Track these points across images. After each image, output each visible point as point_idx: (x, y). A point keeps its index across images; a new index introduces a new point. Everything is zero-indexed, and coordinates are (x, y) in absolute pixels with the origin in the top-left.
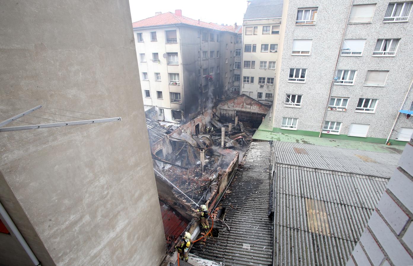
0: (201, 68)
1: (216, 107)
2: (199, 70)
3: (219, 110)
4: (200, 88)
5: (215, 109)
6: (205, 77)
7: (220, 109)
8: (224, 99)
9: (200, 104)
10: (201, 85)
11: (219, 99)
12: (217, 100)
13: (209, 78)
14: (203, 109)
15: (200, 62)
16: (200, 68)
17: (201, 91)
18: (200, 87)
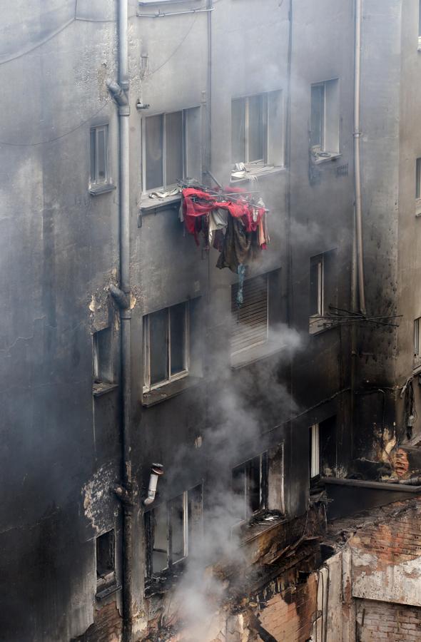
0: (120, 103)
1: (303, 578)
2: (97, 131)
3: (335, 612)
4: (100, 336)
5: (288, 599)
6: (172, 207)
7: (355, 603)
8: (399, 478)
9: (104, 540)
10: (118, 304)
11: (341, 474)
12: (317, 484)
13: (216, 223)
14: (137, 596)
15: (109, 32)
16: (108, 107)
17: (110, 376)
18: (99, 325)
